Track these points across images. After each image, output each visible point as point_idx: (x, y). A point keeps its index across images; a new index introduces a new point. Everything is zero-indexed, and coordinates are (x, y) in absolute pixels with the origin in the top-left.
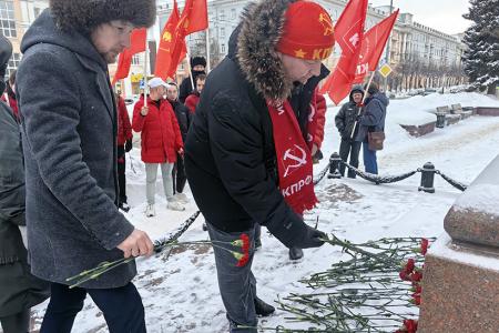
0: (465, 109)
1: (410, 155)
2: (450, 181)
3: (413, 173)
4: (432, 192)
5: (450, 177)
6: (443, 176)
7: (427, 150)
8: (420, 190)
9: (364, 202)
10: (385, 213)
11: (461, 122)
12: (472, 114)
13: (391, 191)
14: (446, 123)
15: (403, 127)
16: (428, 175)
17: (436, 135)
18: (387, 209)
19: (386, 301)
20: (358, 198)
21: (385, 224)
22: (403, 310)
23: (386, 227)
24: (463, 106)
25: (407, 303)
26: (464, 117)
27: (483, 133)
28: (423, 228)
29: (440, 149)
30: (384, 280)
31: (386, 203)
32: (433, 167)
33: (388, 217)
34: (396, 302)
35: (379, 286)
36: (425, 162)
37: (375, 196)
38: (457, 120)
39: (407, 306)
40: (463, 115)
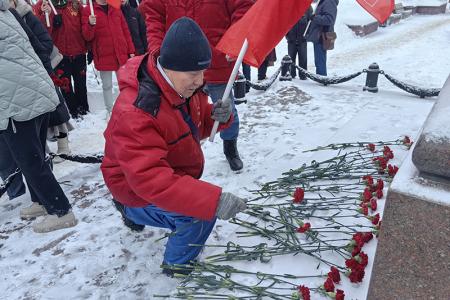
0: (405, 8)
1: (355, 55)
2: (393, 81)
3: (359, 74)
4: (376, 91)
5: (394, 77)
6: (387, 76)
7: (371, 50)
8: (364, 90)
9: (313, 103)
10: (332, 114)
11: (401, 21)
12: (412, 13)
13: (337, 92)
14: (388, 22)
15: (350, 27)
16: (373, 75)
17: (380, 34)
18: (335, 110)
19: (335, 212)
20: (308, 100)
21: (332, 125)
22: (351, 221)
23: (333, 129)
24: (404, 5)
25: (355, 213)
26: (404, 16)
27: (421, 31)
28: (369, 132)
29: (382, 48)
30: (332, 189)
31: (333, 104)
32: (378, 67)
33: (335, 118)
34: (345, 212)
35: (327, 195)
36: (370, 63)
37: (324, 97)
38: (398, 19)
39: (356, 216)
40: (403, 14)
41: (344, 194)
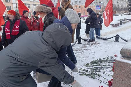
0: (127, 20)
1: (112, 32)
2: (123, 39)
3: (113, 37)
4: (118, 42)
6: (121, 38)
7: (117, 31)
8: (115, 41)
9: (100, 45)
10: (105, 48)
11: (126, 23)
12: (130, 21)
13: (107, 42)
14: (122, 23)
15: (111, 24)
16: (117, 38)
17: (120, 26)
18: (106, 47)
19: (105, 71)
21: (105, 50)
22: (110, 73)
23: (106, 51)
25: (111, 71)
26: (127, 22)
28: (115, 52)
29: (120, 30)
30: (105, 65)
31: (106, 45)
32: (118, 35)
33: (106, 49)
34: (108, 71)
35: (103, 67)
36: (116, 34)
37: (103, 43)
38: (125, 22)
39: (111, 72)
40: (127, 21)
41: (108, 67)
